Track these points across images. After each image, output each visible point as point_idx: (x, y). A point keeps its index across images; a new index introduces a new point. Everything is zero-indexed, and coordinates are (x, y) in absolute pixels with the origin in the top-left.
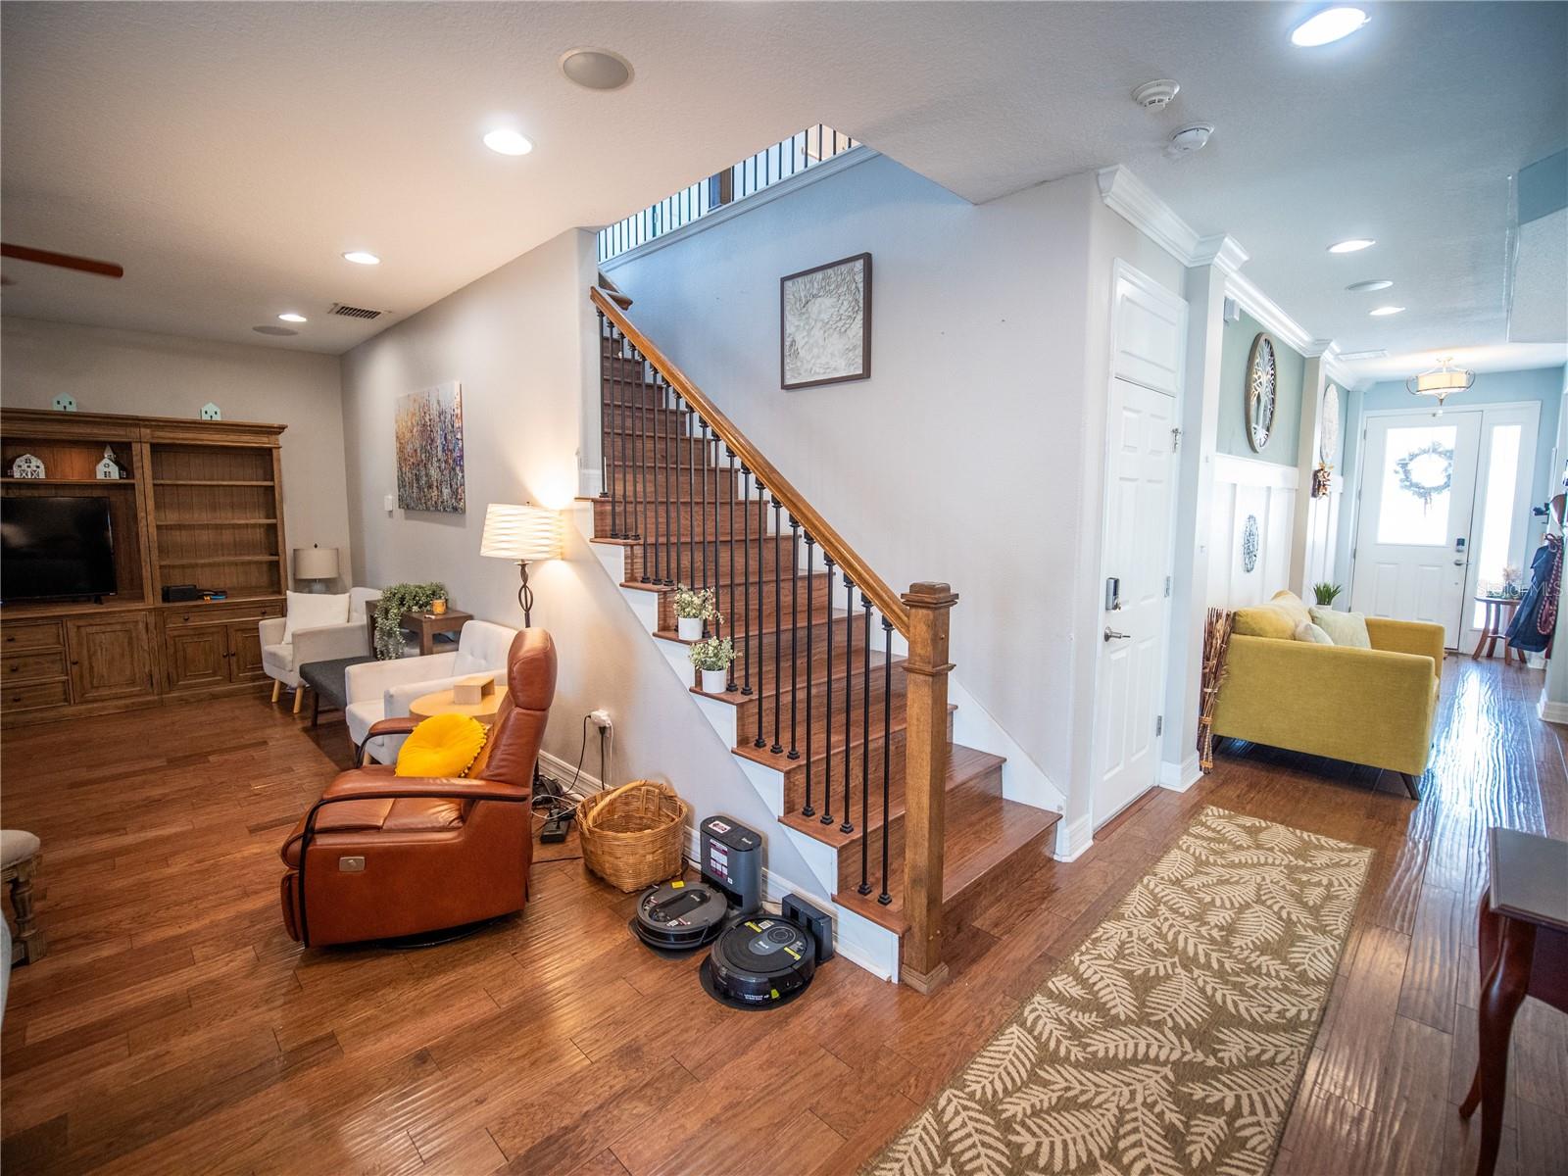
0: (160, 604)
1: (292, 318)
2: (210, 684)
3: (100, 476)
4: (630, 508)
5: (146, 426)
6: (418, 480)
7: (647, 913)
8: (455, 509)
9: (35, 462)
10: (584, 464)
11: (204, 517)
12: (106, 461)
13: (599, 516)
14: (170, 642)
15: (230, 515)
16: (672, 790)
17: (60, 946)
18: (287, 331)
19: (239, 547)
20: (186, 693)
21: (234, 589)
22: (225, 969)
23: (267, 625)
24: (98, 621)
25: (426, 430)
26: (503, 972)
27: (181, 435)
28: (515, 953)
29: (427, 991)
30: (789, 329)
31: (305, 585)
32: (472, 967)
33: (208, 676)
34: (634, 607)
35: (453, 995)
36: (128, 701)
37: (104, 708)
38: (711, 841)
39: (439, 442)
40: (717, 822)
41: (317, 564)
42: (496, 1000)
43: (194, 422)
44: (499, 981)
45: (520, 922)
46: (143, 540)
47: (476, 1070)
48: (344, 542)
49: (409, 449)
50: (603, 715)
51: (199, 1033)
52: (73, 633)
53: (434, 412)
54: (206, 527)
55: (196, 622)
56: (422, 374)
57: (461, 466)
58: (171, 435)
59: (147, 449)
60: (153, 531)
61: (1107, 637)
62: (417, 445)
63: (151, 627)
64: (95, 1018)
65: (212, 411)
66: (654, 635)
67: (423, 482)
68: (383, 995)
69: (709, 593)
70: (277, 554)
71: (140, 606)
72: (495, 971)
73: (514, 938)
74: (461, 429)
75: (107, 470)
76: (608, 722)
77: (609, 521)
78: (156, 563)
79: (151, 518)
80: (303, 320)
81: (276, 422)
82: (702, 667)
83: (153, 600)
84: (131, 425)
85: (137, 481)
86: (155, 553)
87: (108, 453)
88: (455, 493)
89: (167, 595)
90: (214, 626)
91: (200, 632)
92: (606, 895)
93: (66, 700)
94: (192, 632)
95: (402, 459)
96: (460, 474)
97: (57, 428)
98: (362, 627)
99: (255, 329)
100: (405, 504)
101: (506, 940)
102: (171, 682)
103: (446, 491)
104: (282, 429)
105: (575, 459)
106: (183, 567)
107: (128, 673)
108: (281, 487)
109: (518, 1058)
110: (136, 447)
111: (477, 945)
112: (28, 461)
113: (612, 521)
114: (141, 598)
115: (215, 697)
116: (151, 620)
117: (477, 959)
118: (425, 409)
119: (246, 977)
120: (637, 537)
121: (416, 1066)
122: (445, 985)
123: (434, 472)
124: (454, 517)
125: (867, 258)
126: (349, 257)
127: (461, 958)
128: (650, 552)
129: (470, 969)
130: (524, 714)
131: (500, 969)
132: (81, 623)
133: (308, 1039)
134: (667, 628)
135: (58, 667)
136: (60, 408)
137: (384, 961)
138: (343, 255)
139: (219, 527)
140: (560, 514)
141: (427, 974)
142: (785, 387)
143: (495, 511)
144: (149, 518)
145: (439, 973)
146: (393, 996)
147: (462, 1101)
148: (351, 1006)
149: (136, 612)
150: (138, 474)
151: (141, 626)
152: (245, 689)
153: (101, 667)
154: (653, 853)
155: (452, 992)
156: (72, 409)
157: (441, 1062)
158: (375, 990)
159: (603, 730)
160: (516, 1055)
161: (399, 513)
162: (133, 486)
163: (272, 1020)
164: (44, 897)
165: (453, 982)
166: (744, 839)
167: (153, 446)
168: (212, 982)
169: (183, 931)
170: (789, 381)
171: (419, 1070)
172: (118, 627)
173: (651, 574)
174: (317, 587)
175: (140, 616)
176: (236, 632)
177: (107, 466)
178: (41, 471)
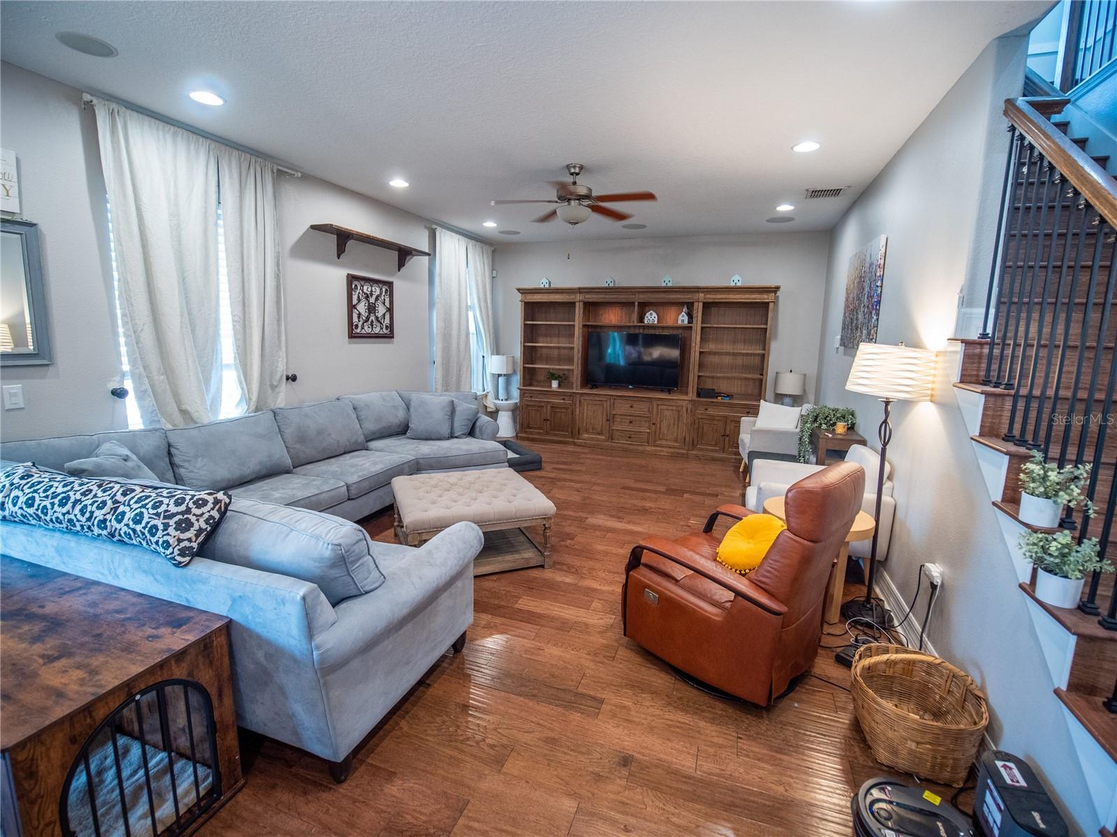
0: (695, 398)
1: (785, 208)
2: (712, 450)
3: (680, 322)
5: (702, 292)
6: (852, 324)
7: (869, 799)
9: (653, 314)
11: (727, 347)
12: (683, 313)
13: (968, 359)
14: (697, 421)
15: (742, 347)
16: (982, 689)
17: (558, 566)
18: (786, 219)
20: (700, 453)
21: (738, 394)
22: (596, 621)
23: (745, 420)
24: (666, 403)
25: (861, 281)
26: (721, 746)
27: (719, 296)
28: (741, 738)
29: (667, 717)
31: (779, 398)
32: (705, 724)
33: (711, 445)
34: (983, 465)
35: (677, 733)
36: (672, 450)
37: (662, 451)
38: (989, 781)
39: (866, 290)
40: (1011, 765)
41: (789, 384)
42: (699, 763)
43: (726, 288)
44: (711, 750)
45: (765, 715)
46: (692, 360)
47: (644, 803)
48: (812, 371)
49: (851, 297)
50: (936, 570)
51: (561, 649)
52: (655, 406)
53: (868, 265)
54: (728, 354)
55: (711, 411)
57: (876, 309)
58: (714, 296)
59: (701, 304)
60: (697, 354)
62: (855, 294)
63: (689, 410)
64: (538, 610)
65: (736, 280)
66: (994, 504)
68: (644, 698)
69: (1084, 470)
70: (762, 375)
71: (686, 398)
72: (716, 740)
73: (749, 725)
74: (882, 277)
75: (683, 319)
76: (938, 581)
78: (696, 374)
79: (698, 347)
80: (792, 207)
81: (772, 284)
82: (1041, 565)
83: (692, 395)
84: (697, 292)
85: (693, 325)
86: (697, 367)
87: (684, 309)
89: (699, 393)
90: (721, 416)
91: (712, 418)
92: (857, 749)
93: (648, 442)
94: (707, 417)
95: (847, 307)
96: (875, 317)
97: (663, 295)
98: (798, 434)
99: (767, 221)
101: (742, 721)
102: (694, 445)
104: (778, 288)
106: (713, 377)
107: (675, 434)
108: (771, 329)
109: (675, 824)
110: (696, 304)
111: (722, 710)
112: (651, 314)
114: (687, 393)
115: (714, 459)
116: (690, 406)
117: (712, 721)
118: (863, 263)
119: (599, 633)
120: (1009, 386)
121: (619, 764)
122: (679, 722)
123: (861, 316)
126: (797, 149)
127: (703, 711)
128: (1020, 406)
129: (702, 724)
130: (791, 538)
131: (720, 741)
132: (659, 403)
133: (592, 693)
134: (1011, 499)
135: (647, 424)
136: (664, 285)
137: (663, 675)
138: (792, 148)
139: (735, 354)
140: (937, 356)
141: (675, 705)
144: (696, 347)
145: (682, 710)
146: (648, 704)
147: (618, 816)
148: (625, 690)
149: (684, 399)
150: (695, 320)
151: (684, 409)
152: (731, 459)
153: (664, 429)
154: (918, 743)
155: (678, 730)
156: (670, 285)
157: (632, 775)
158: (643, 691)
159: (933, 586)
160: (674, 819)
162: (691, 327)
163: (588, 667)
164: (572, 539)
165: (685, 723)
166: (1036, 815)
167: (704, 303)
168: (586, 625)
169: (599, 587)
171: (618, 768)
172: (674, 408)
174: (787, 400)
175: (684, 404)
176: (728, 421)
177: (683, 316)
178: (656, 320)
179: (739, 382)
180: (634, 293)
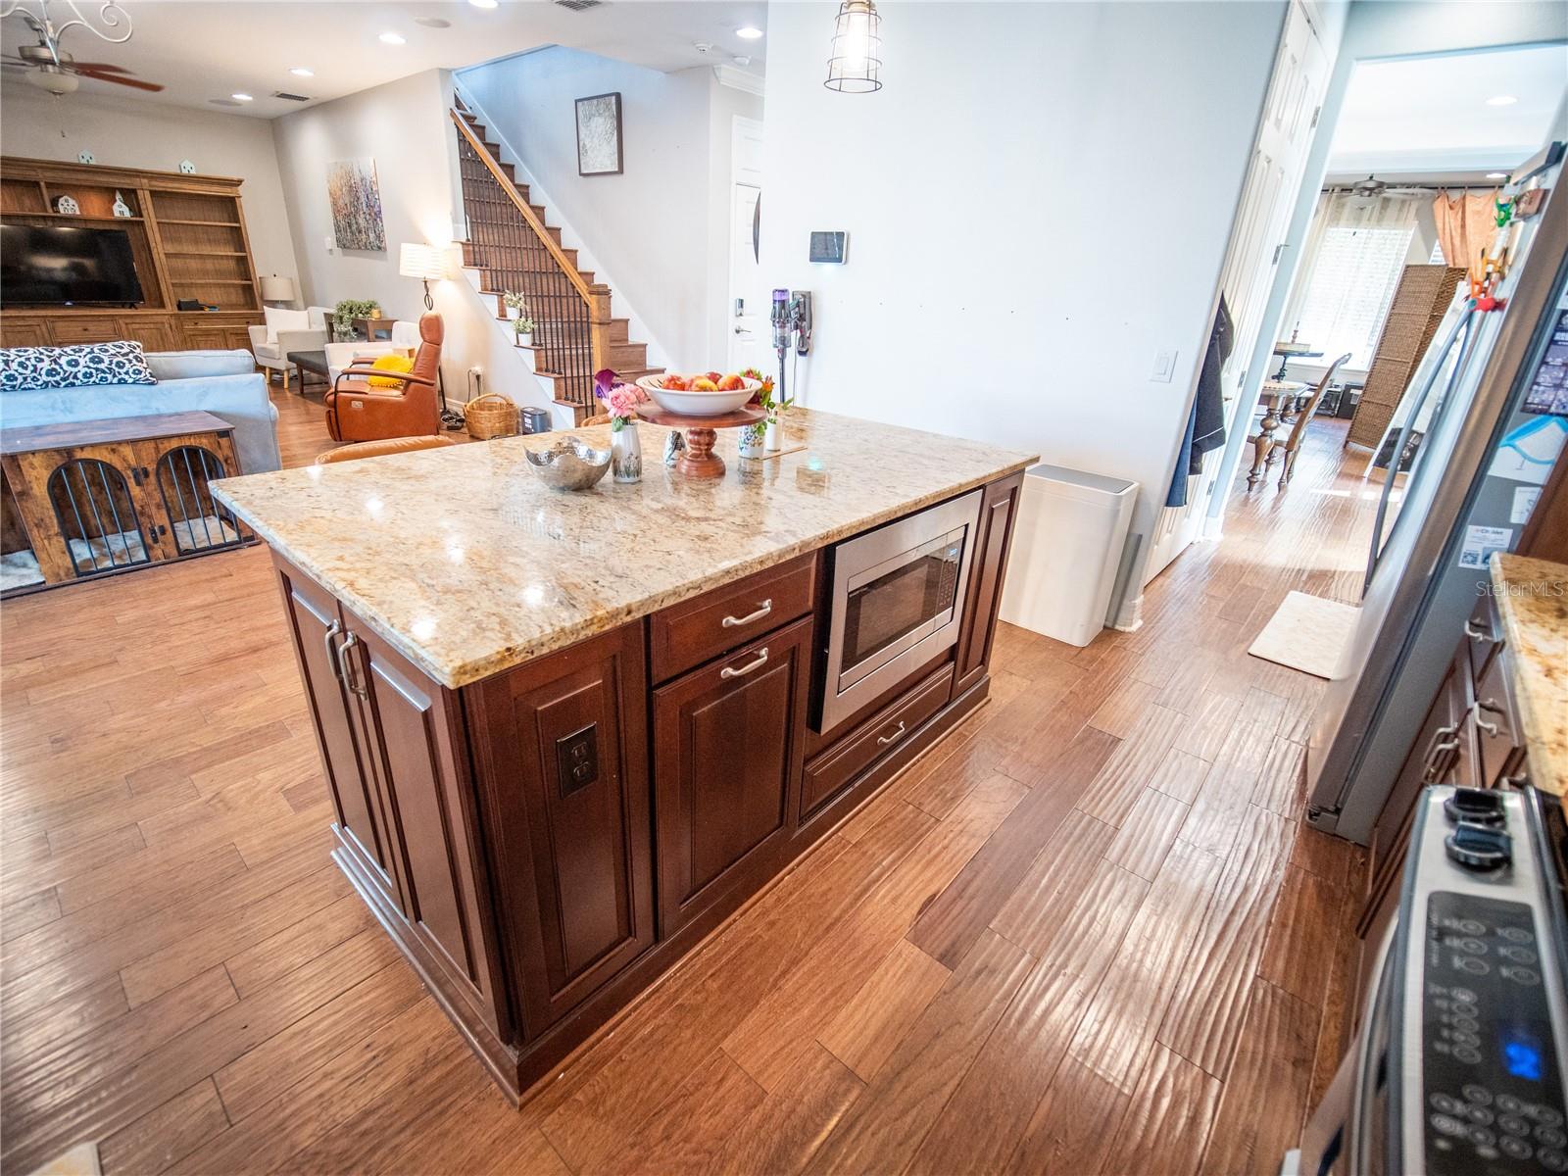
0: (177, 311)
1: (242, 97)
3: (117, 214)
4: (482, 249)
5: (144, 177)
6: (350, 226)
8: (380, 248)
9: (72, 202)
10: (455, 221)
11: (191, 249)
12: (118, 202)
13: (466, 253)
14: (186, 339)
15: (209, 247)
18: (237, 104)
19: (219, 273)
21: (223, 303)
23: (254, 330)
24: (138, 321)
25: (353, 190)
27: (170, 185)
30: (582, 136)
31: (273, 304)
34: (487, 305)
38: (524, 414)
39: (363, 199)
40: (528, 408)
41: (277, 289)
43: (178, 175)
46: (158, 264)
48: (295, 274)
49: (341, 203)
50: (478, 369)
52: (123, 326)
53: (357, 178)
54: (194, 256)
55: (203, 326)
56: (345, 145)
57: (380, 218)
58: (163, 184)
59: (147, 193)
60: (163, 257)
61: (738, 332)
62: (347, 201)
63: (176, 327)
65: (189, 167)
66: (496, 320)
67: (354, 227)
69: (521, 294)
70: (250, 279)
71: (164, 312)
74: (377, 191)
75: (121, 210)
76: (480, 373)
77: (472, 256)
78: (169, 281)
80: (250, 98)
81: (235, 177)
82: (519, 332)
83: (171, 309)
84: (133, 176)
85: (145, 218)
86: (167, 274)
87: (118, 196)
88: (378, 237)
89: (180, 306)
90: (217, 330)
91: (208, 333)
95: (336, 211)
96: (381, 224)
97: (84, 176)
98: (323, 332)
99: (210, 101)
100: (342, 244)
103: (372, 236)
104: (240, 182)
105: (450, 218)
106: (186, 286)
108: (246, 229)
110: (140, 193)
112: (67, 201)
113: (474, 255)
114: (163, 306)
116: (175, 323)
118: (349, 174)
120: (487, 265)
123: (361, 221)
124: (380, 253)
125: (618, 96)
128: (494, 274)
130: (429, 346)
132: (128, 321)
134: (503, 315)
136: (84, 162)
139: (201, 256)
140: (443, 251)
142: (581, 174)
143: (406, 248)
144: (160, 248)
149: (162, 316)
150: (145, 213)
151: (167, 326)
154: (499, 423)
156: (92, 162)
159: (478, 377)
161: (338, 251)
162: (142, 223)
167: (151, 192)
170: (584, 171)
172: (152, 326)
173: (495, 287)
175: (165, 319)
176: (228, 336)
177: (121, 206)
178: (77, 208)
179: (218, 291)
180: (33, 168)
